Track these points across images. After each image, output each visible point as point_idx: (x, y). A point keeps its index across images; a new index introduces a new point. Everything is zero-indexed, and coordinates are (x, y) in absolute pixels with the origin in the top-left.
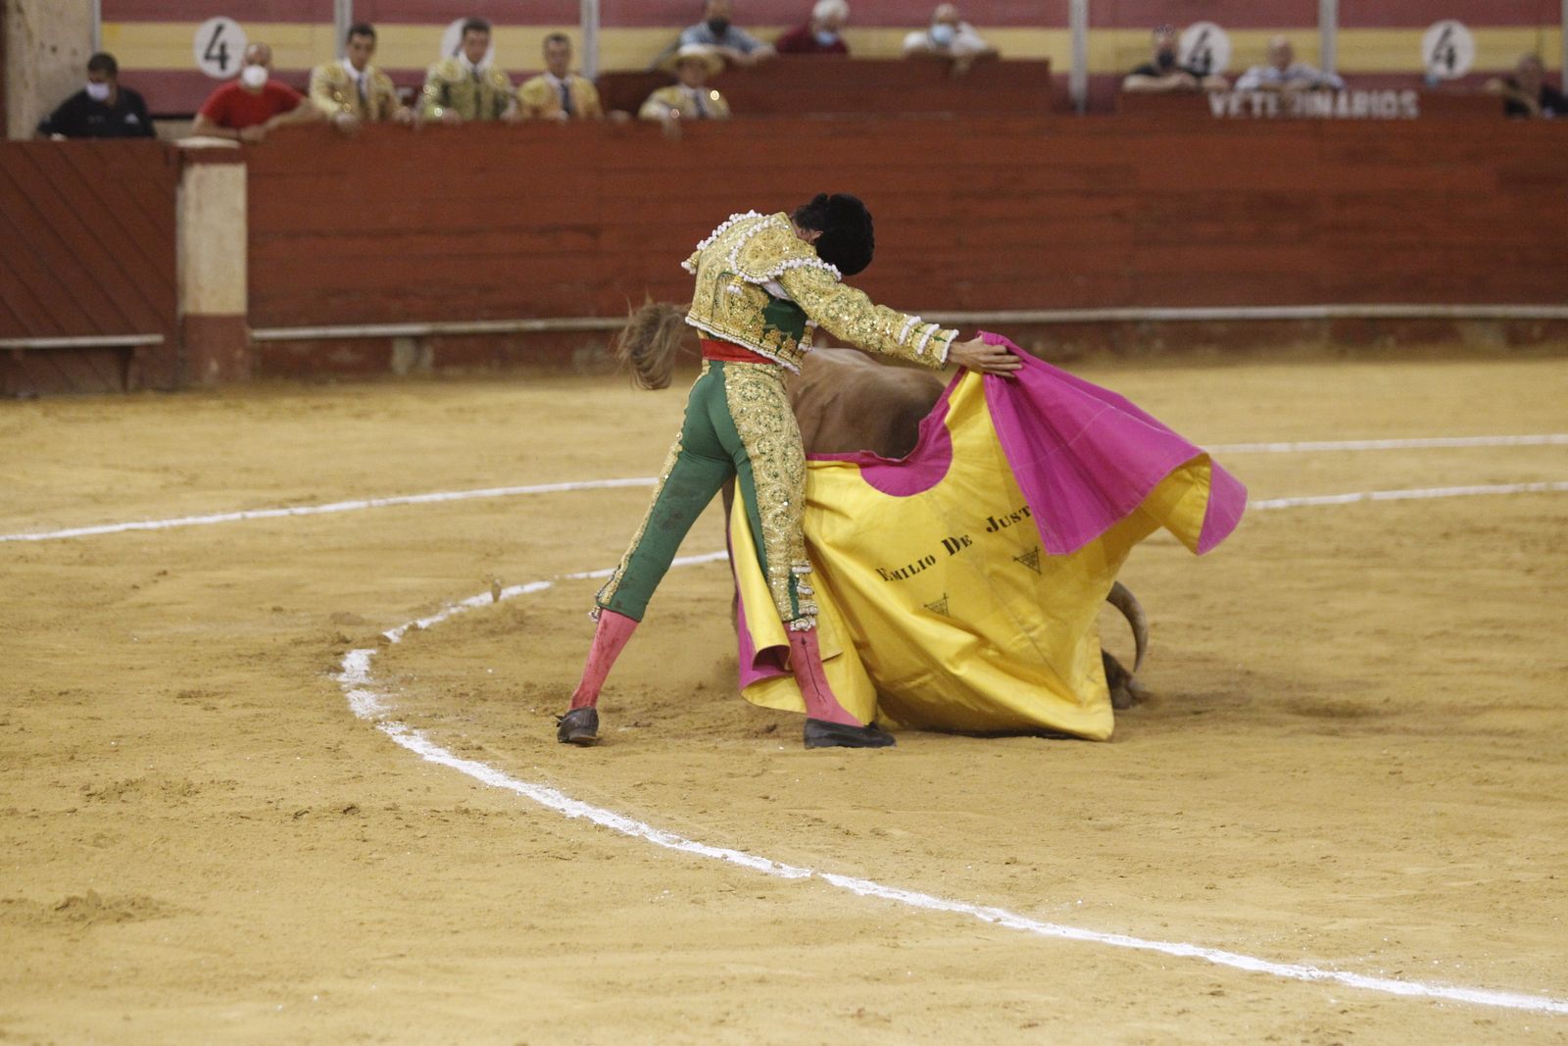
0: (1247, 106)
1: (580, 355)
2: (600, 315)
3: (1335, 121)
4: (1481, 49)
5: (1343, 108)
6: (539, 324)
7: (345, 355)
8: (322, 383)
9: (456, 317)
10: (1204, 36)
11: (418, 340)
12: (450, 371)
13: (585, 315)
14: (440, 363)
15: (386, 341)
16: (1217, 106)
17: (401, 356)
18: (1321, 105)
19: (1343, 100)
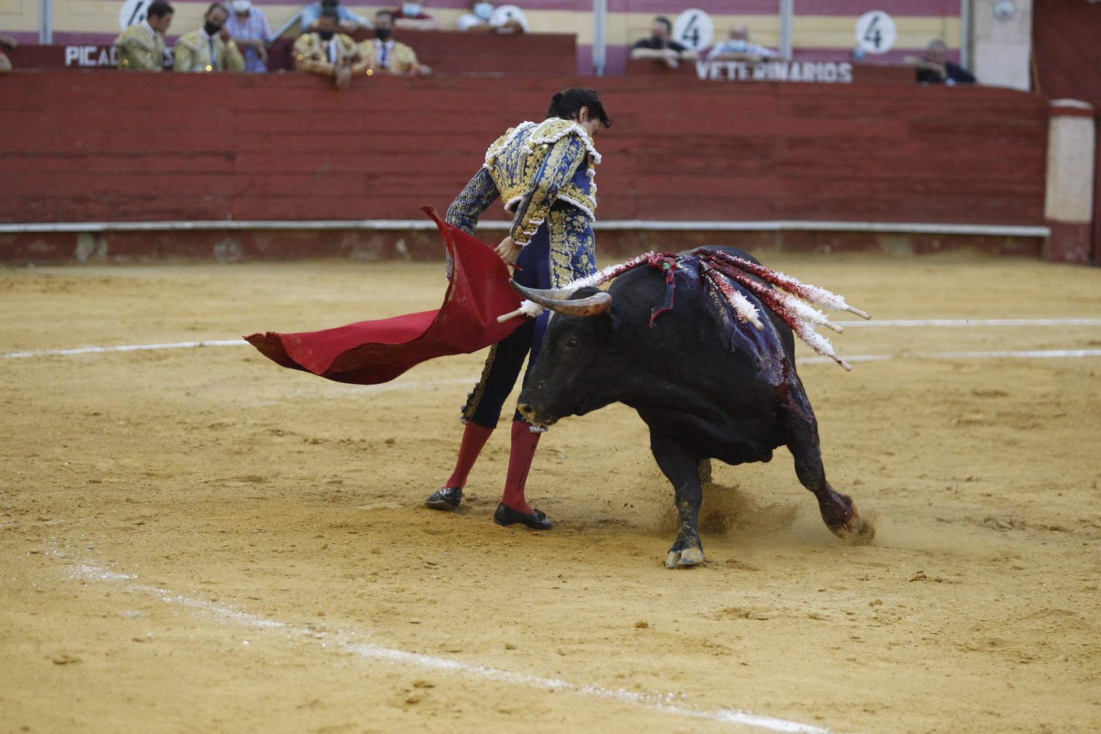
0: (724, 71)
1: (219, 248)
2: (234, 219)
3: (790, 84)
4: (899, 32)
5: (795, 76)
6: (188, 225)
7: (41, 246)
8: (24, 265)
9: (125, 217)
10: (694, 18)
11: (96, 235)
12: (119, 258)
13: (223, 219)
14: (112, 253)
15: (72, 236)
16: (702, 71)
17: (83, 248)
18: (779, 72)
19: (796, 68)
